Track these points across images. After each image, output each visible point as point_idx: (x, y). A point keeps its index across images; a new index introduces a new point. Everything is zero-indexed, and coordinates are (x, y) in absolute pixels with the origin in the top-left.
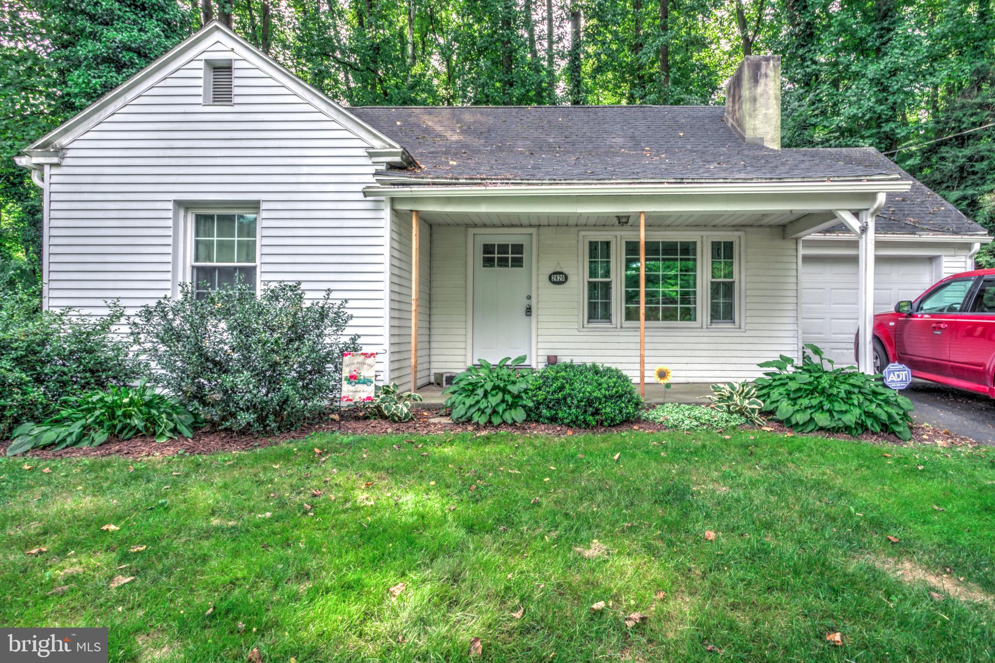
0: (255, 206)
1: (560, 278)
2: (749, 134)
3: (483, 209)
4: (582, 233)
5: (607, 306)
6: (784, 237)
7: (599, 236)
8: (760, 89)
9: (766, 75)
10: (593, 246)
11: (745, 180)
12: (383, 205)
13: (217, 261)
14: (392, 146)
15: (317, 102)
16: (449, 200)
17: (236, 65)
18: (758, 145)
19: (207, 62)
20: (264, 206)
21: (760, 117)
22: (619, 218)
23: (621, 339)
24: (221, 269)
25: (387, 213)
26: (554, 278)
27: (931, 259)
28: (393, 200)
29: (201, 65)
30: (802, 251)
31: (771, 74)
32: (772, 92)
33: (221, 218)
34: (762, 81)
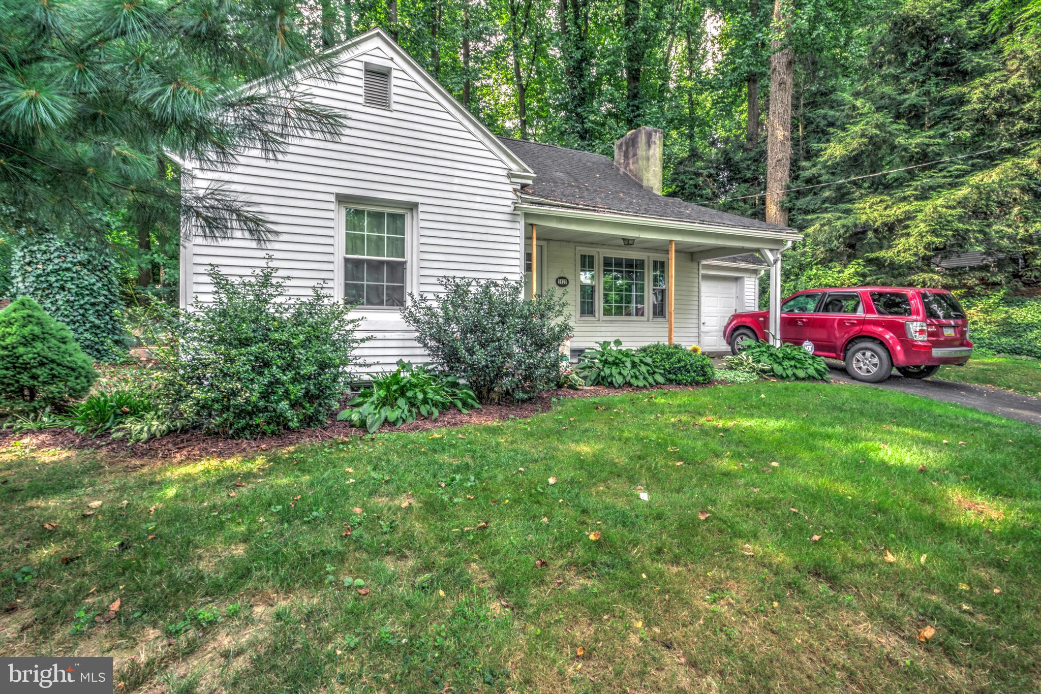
0: (413, 207)
1: (563, 282)
2: (645, 183)
3: (574, 227)
4: (578, 248)
5: (592, 304)
6: (692, 260)
7: (588, 251)
8: (651, 152)
9: (655, 143)
10: (583, 257)
11: (733, 226)
12: (519, 219)
13: (368, 255)
14: (526, 171)
15: (466, 122)
16: (561, 219)
17: (394, 73)
18: (649, 191)
19: (366, 64)
20: (421, 208)
21: (651, 172)
22: (624, 239)
23: (603, 329)
24: (369, 262)
25: (521, 225)
26: (560, 282)
27: (737, 279)
28: (527, 215)
29: (361, 66)
30: (702, 272)
31: (658, 142)
32: (658, 155)
33: (372, 215)
34: (653, 146)
